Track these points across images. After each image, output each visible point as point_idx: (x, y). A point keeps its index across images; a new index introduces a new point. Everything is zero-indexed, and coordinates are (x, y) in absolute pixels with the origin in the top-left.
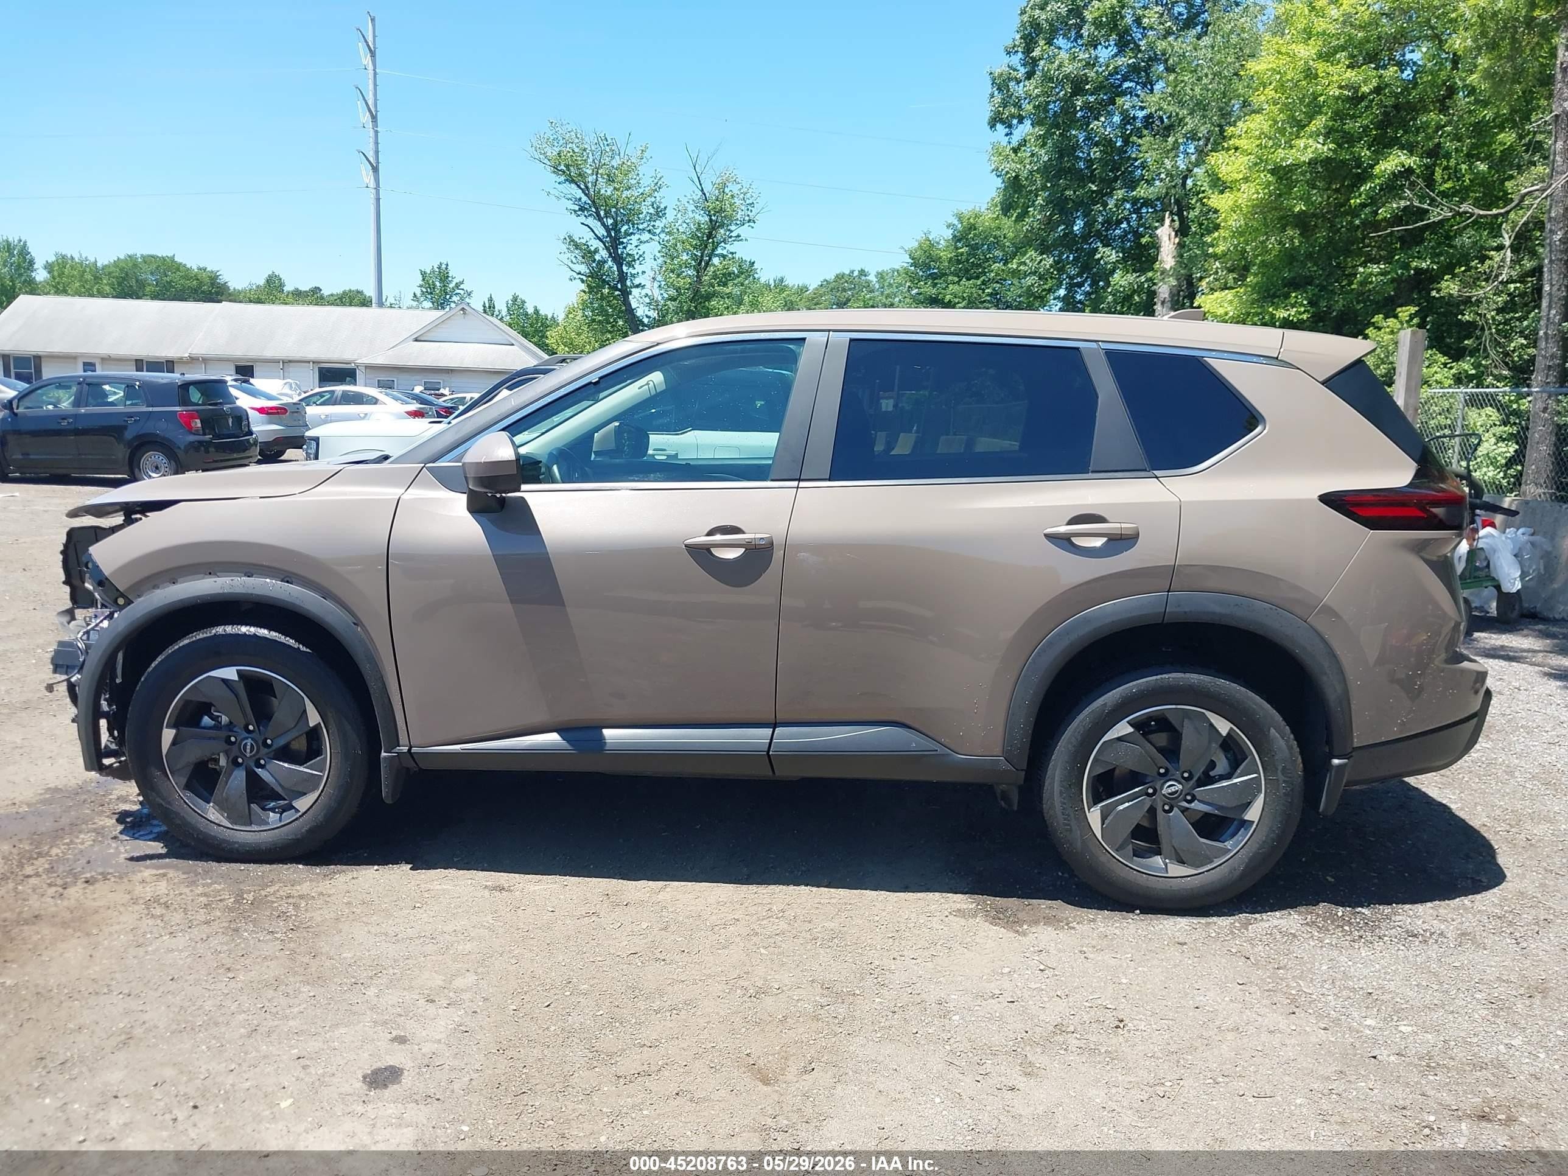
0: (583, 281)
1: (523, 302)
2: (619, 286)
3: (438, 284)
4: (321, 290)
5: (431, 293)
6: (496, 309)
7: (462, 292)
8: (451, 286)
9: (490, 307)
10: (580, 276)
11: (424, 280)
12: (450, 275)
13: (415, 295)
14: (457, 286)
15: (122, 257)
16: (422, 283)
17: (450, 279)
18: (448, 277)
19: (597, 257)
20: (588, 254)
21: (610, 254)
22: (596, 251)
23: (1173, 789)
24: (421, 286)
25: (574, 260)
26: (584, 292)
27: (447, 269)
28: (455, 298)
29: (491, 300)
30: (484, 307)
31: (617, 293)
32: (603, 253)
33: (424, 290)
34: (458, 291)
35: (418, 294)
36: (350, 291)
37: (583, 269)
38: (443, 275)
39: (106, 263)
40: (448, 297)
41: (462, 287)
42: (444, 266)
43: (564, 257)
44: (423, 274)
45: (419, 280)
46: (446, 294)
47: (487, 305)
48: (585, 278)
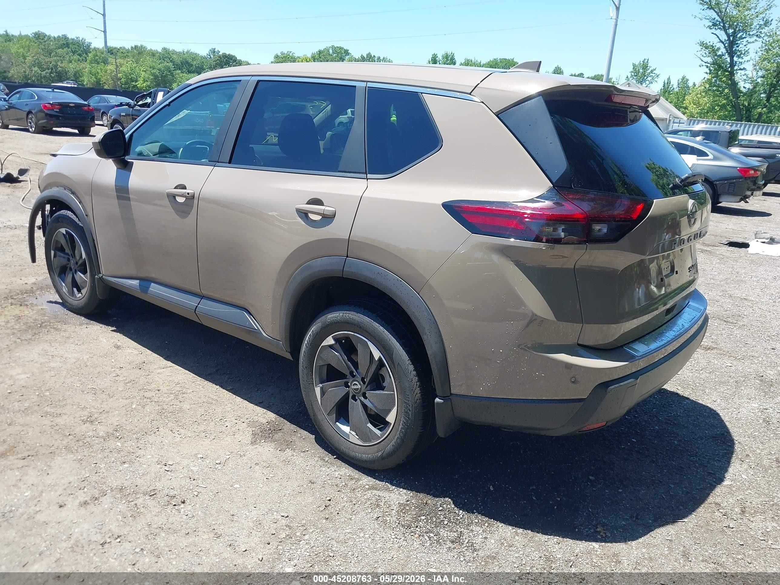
0: (707, 67)
1: (687, 80)
2: (729, 69)
3: (641, 71)
4: (583, 75)
5: (636, 76)
6: (671, 84)
7: (653, 75)
8: (648, 71)
9: (667, 83)
10: (707, 64)
11: (634, 68)
12: (649, 66)
13: (627, 77)
14: (652, 71)
15: (492, 60)
16: (632, 70)
17: (648, 68)
18: (647, 66)
19: (719, 53)
20: (713, 51)
21: (727, 51)
22: (719, 49)
23: (356, 387)
24: (632, 72)
25: (705, 55)
26: (707, 73)
27: (647, 62)
28: (649, 79)
29: (669, 79)
30: (664, 83)
31: (727, 73)
32: (723, 50)
33: (633, 74)
34: (651, 74)
35: (629, 76)
36: (598, 75)
37: (709, 60)
38: (645, 66)
39: (485, 63)
40: (645, 78)
41: (654, 72)
42: (646, 61)
43: (699, 54)
44: (634, 65)
45: (631, 69)
46: (645, 76)
47: (666, 82)
48: (709, 65)
